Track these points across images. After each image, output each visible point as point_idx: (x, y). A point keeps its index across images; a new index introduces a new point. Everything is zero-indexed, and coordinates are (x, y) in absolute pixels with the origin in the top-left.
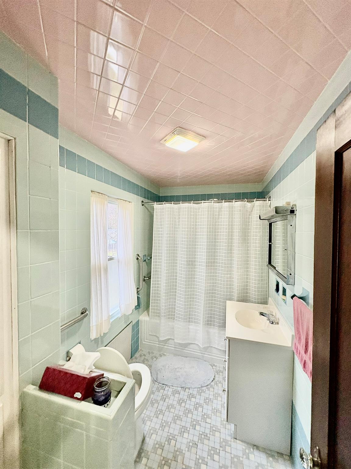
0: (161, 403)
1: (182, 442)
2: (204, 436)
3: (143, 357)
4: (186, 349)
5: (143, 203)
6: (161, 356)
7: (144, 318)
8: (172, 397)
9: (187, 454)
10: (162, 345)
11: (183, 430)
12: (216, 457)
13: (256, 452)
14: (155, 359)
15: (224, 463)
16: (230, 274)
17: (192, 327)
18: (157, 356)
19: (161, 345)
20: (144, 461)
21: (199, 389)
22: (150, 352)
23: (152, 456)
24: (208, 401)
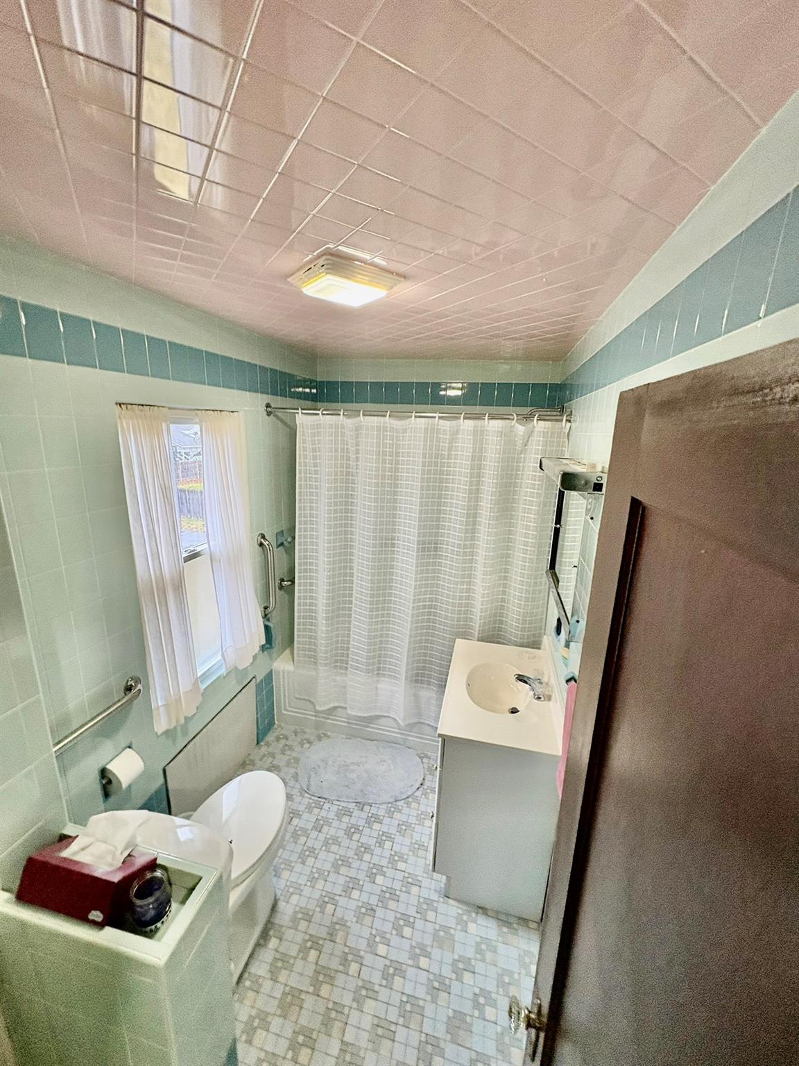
0: (314, 834)
1: (347, 907)
2: (389, 895)
3: (283, 742)
4: (373, 726)
5: (269, 409)
6: (319, 738)
7: (282, 665)
8: (335, 824)
9: (355, 928)
10: (323, 717)
11: (353, 884)
12: (407, 931)
13: (481, 920)
14: (307, 745)
15: (419, 940)
16: (469, 583)
17: (384, 685)
18: (312, 738)
19: (319, 717)
20: (273, 943)
21: (390, 805)
22: (299, 730)
23: (289, 934)
24: (404, 828)
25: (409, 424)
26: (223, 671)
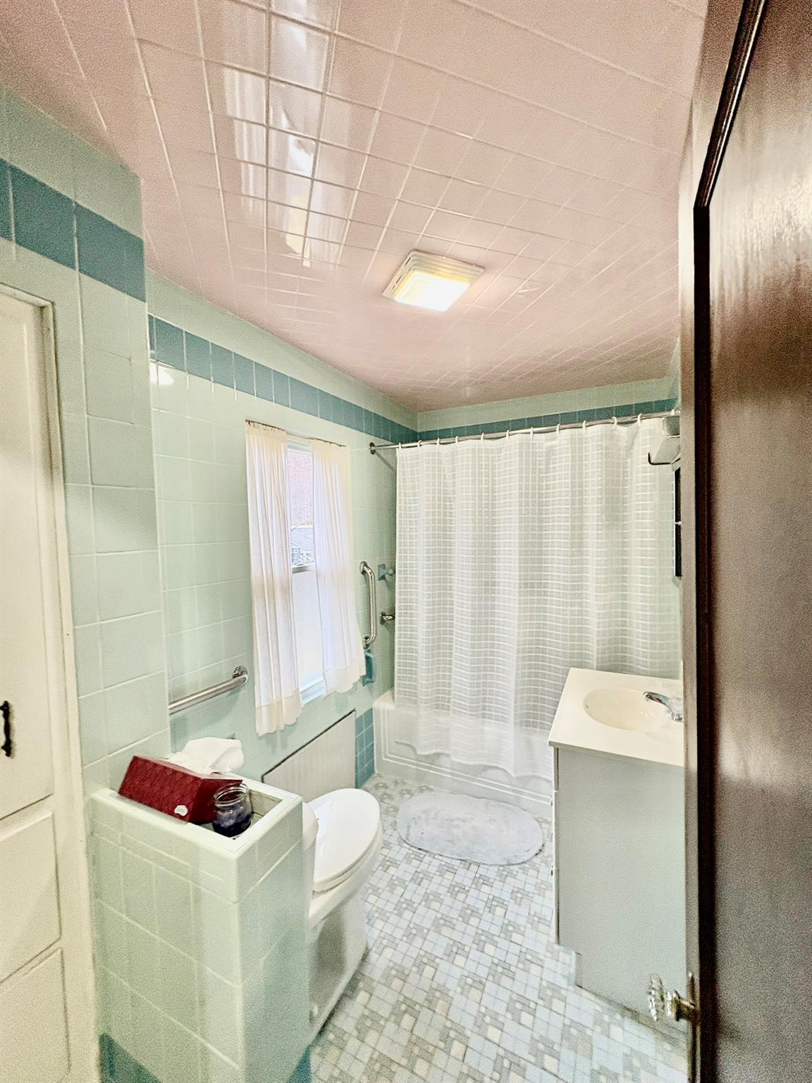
0: (412, 886)
1: (450, 974)
2: (501, 970)
3: (382, 791)
4: (478, 778)
5: (373, 448)
6: (421, 790)
7: (383, 705)
8: (437, 879)
9: (459, 1000)
10: (425, 767)
11: (456, 949)
12: (526, 1018)
13: (630, 1025)
14: (407, 796)
15: (543, 1033)
16: (580, 604)
17: (490, 728)
18: (414, 789)
19: (421, 766)
20: (362, 997)
21: (502, 868)
22: (399, 781)
23: (380, 990)
24: (519, 895)
25: (504, 444)
26: (323, 693)
